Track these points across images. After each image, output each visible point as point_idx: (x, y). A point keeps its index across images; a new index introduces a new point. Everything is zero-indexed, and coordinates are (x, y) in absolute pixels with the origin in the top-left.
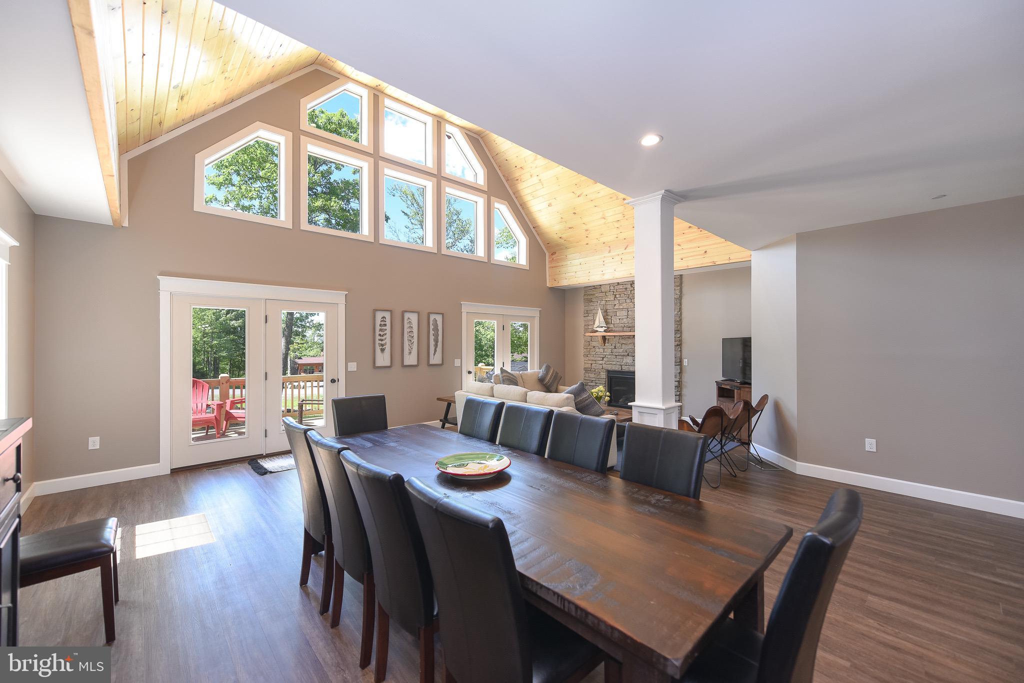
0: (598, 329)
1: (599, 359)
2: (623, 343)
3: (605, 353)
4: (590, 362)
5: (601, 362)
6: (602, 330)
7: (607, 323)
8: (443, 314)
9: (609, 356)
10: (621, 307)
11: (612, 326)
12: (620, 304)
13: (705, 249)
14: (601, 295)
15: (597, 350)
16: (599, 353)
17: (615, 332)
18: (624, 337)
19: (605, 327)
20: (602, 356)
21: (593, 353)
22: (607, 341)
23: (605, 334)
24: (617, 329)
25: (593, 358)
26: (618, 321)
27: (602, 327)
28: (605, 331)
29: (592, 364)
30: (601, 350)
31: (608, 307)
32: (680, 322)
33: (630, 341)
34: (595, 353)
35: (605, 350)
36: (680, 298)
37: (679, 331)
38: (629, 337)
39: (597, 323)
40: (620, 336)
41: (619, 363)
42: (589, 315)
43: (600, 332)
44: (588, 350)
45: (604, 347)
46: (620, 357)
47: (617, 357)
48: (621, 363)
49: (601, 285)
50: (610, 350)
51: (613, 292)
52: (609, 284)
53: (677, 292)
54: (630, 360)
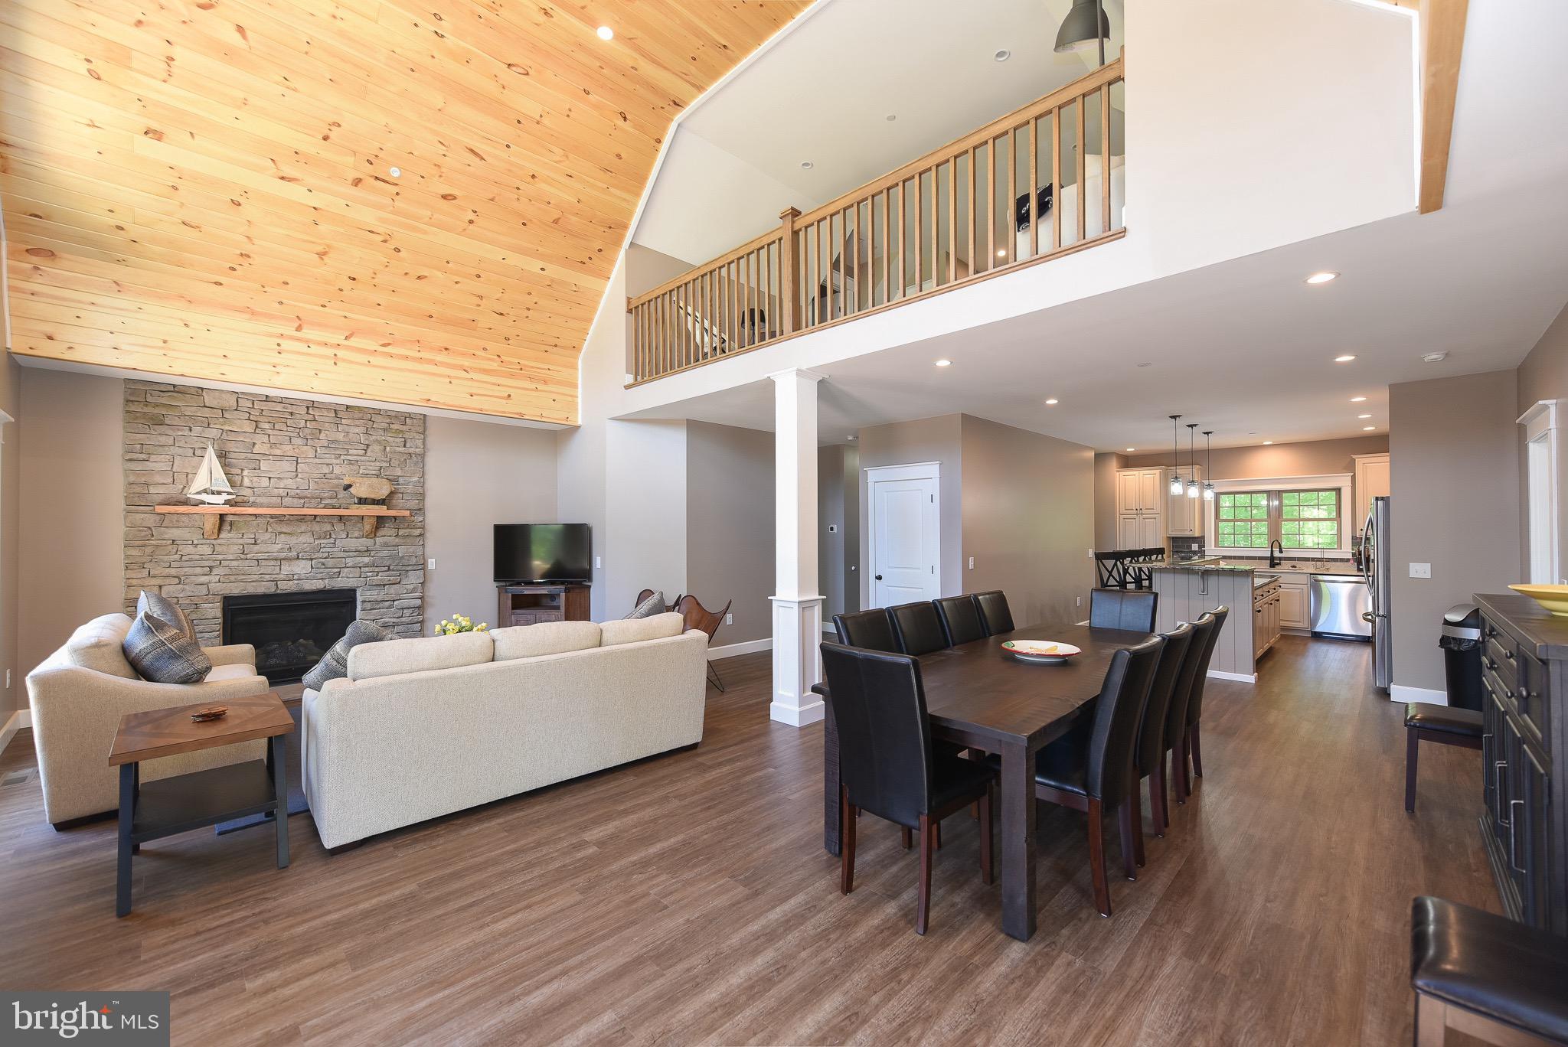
0: (205, 497)
1: (198, 570)
2: (281, 533)
3: (220, 557)
5: (203, 579)
6: (220, 499)
7: (232, 484)
9: (235, 563)
10: (278, 452)
11: (246, 492)
12: (273, 446)
13: (508, 391)
14: (206, 412)
15: (190, 549)
16: (197, 557)
17: (254, 505)
18: (282, 518)
19: (229, 493)
20: (207, 563)
21: (166, 558)
22: (227, 527)
23: (227, 509)
24: (259, 500)
25: (173, 572)
26: (265, 482)
27: (219, 493)
28: (227, 502)
29: (160, 587)
30: (207, 550)
31: (231, 447)
32: (421, 496)
33: (303, 527)
34: (177, 557)
35: (217, 548)
36: (423, 456)
37: (420, 510)
38: (302, 519)
39: (200, 481)
40: (272, 516)
41: (267, 577)
42: (149, 457)
43: (209, 504)
44: (148, 550)
45: (214, 542)
46: (272, 563)
47: (263, 564)
48: (274, 576)
49: (202, 389)
50: (236, 549)
51: (249, 413)
52: (237, 393)
53: (419, 443)
54: (301, 568)
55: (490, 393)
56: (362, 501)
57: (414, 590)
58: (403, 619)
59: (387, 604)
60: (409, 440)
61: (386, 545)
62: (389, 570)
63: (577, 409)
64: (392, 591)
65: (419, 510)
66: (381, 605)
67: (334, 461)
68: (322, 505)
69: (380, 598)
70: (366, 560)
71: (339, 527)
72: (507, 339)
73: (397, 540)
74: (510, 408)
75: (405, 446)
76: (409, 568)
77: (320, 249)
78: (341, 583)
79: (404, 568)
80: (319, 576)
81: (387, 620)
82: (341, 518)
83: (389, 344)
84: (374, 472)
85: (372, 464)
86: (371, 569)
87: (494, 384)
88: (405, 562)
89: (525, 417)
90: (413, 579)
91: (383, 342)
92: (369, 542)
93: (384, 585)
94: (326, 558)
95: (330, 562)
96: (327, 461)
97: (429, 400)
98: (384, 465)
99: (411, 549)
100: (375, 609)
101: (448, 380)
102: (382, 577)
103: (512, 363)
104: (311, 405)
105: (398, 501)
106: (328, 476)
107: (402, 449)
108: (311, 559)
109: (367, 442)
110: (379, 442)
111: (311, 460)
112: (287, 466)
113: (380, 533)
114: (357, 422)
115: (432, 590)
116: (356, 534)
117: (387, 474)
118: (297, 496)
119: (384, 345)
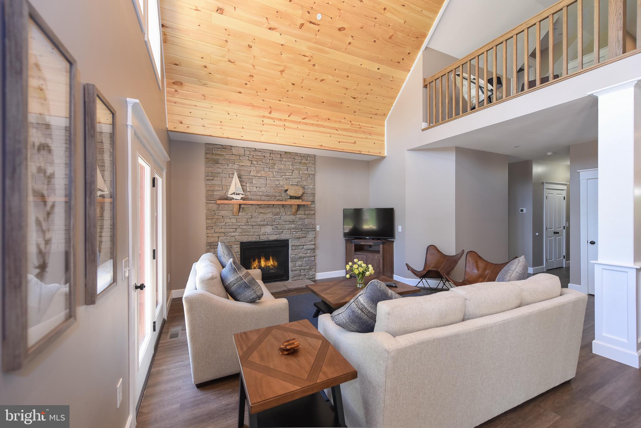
0: (233, 196)
1: (232, 230)
2: (261, 213)
3: (239, 224)
4: (217, 235)
5: (233, 234)
6: (239, 197)
7: (243, 190)
9: (244, 227)
10: (259, 175)
11: (248, 194)
12: (258, 172)
14: (233, 157)
15: (228, 220)
16: (231, 224)
17: (251, 200)
18: (261, 206)
19: (243, 194)
20: (234, 227)
21: (220, 224)
22: (241, 210)
23: (242, 202)
24: (254, 197)
25: (223, 230)
26: (255, 189)
27: (239, 194)
28: (242, 198)
29: (218, 237)
30: (234, 220)
32: (314, 195)
33: (269, 210)
34: (224, 224)
35: (238, 220)
36: (314, 175)
37: (313, 202)
38: (268, 206)
39: (232, 189)
40: (258, 205)
41: (256, 233)
42: (214, 178)
43: (235, 199)
44: (214, 220)
45: (237, 217)
46: (258, 227)
47: (254, 227)
48: (259, 233)
49: (232, 146)
50: (244, 220)
51: (249, 157)
52: (244, 148)
53: (313, 169)
54: (268, 229)
55: (347, 141)
56: (292, 198)
57: (311, 241)
58: (307, 255)
59: (301, 247)
60: (309, 168)
61: (300, 219)
62: (302, 231)
63: (384, 148)
64: (303, 241)
65: (313, 201)
66: (299, 248)
67: (281, 179)
68: (276, 200)
69: (298, 244)
70: (293, 226)
71: (282, 210)
72: (355, 112)
73: (304, 216)
74: (355, 148)
75: (307, 171)
76: (309, 230)
77: (281, 68)
78: (283, 237)
79: (307, 230)
80: (275, 233)
81: (301, 255)
82: (283, 205)
83: (306, 118)
84: (296, 184)
85: (295, 179)
86: (295, 230)
87: (348, 136)
88: (308, 227)
89: (362, 153)
90: (311, 235)
91: (303, 118)
92: (292, 217)
93: (300, 238)
94: (278, 225)
95: (279, 227)
96: (278, 179)
97: (322, 146)
98: (300, 180)
99: (310, 220)
100: (296, 249)
101: (329, 135)
102: (299, 234)
103: (356, 125)
104: (272, 152)
105: (305, 197)
106: (278, 186)
107: (306, 172)
108: (272, 225)
109: (293, 169)
110: (297, 169)
111: (271, 178)
112: (262, 181)
113: (298, 213)
114: (289, 160)
115: (319, 241)
116: (289, 213)
117: (301, 184)
118: (267, 195)
119: (304, 119)
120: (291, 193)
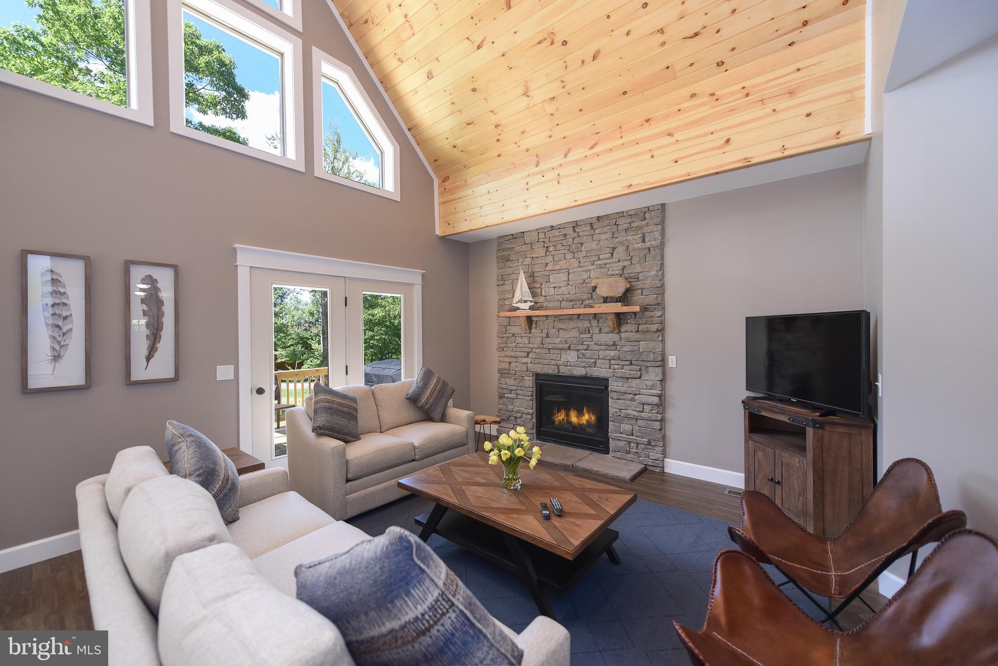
0: (519, 305)
1: (522, 354)
2: (561, 329)
3: (531, 346)
4: (508, 360)
5: (525, 360)
6: (526, 306)
7: (534, 295)
8: (175, 267)
9: (538, 351)
10: (557, 267)
11: (542, 299)
12: (555, 262)
13: (725, 135)
14: (524, 248)
15: (519, 340)
16: (522, 345)
17: (546, 308)
18: (561, 318)
19: (531, 302)
20: (526, 350)
21: (511, 345)
22: (534, 325)
23: (531, 313)
24: (550, 305)
25: (512, 354)
26: (552, 291)
27: (526, 302)
28: (531, 308)
29: (510, 363)
30: (525, 340)
31: (536, 268)
32: (661, 289)
33: (572, 324)
34: (515, 344)
35: (532, 340)
36: (662, 246)
37: (660, 305)
38: (570, 317)
39: (518, 296)
40: (556, 316)
41: (553, 362)
42: (504, 283)
43: (522, 309)
44: (505, 339)
45: (530, 335)
46: (556, 352)
47: (551, 352)
48: (556, 362)
49: (524, 232)
50: (539, 339)
51: (543, 242)
52: (537, 229)
53: (657, 235)
54: (571, 357)
55: (699, 149)
56: (606, 300)
57: (652, 387)
58: (643, 415)
59: (630, 396)
60: (647, 235)
61: (628, 340)
62: (631, 364)
63: (862, 110)
64: (634, 385)
65: (658, 304)
66: (625, 397)
67: (591, 267)
68: (583, 306)
69: (622, 389)
70: (613, 353)
71: (594, 323)
72: (720, 64)
73: (638, 336)
74: (731, 158)
75: (644, 241)
76: (648, 364)
78: (600, 371)
79: (643, 363)
80: (582, 364)
81: (630, 412)
82: (595, 316)
83: (596, 144)
84: (617, 272)
85: (617, 265)
86: (617, 362)
87: (704, 135)
88: (644, 358)
89: (754, 161)
90: (653, 375)
91: (589, 146)
92: (614, 337)
93: (628, 379)
94: (585, 350)
95: (588, 354)
96: (586, 268)
97: (631, 185)
98: (627, 263)
99: (651, 345)
100: (620, 399)
101: (649, 155)
102: (627, 371)
103: (732, 94)
104: (575, 225)
105: (638, 297)
106: (587, 281)
107: (640, 245)
108: (578, 350)
109: (612, 246)
110: (621, 243)
111: (575, 270)
112: (563, 277)
113: (623, 329)
114: (605, 229)
115: (674, 390)
116: (606, 330)
117: (629, 272)
118: (567, 300)
119: (592, 148)
120: (603, 291)
